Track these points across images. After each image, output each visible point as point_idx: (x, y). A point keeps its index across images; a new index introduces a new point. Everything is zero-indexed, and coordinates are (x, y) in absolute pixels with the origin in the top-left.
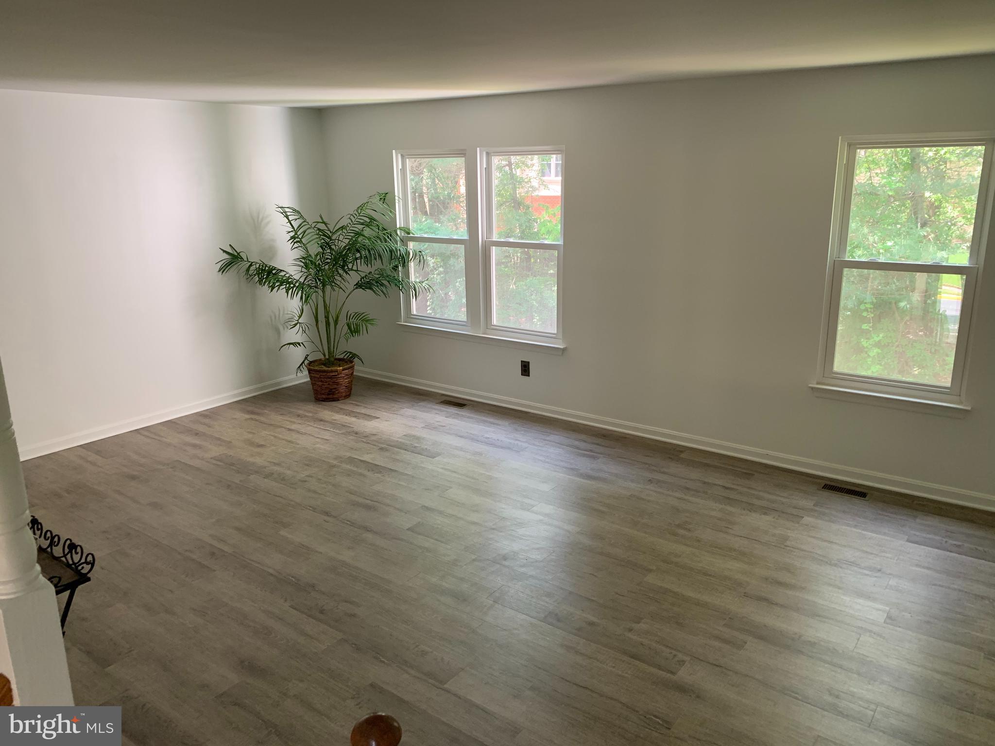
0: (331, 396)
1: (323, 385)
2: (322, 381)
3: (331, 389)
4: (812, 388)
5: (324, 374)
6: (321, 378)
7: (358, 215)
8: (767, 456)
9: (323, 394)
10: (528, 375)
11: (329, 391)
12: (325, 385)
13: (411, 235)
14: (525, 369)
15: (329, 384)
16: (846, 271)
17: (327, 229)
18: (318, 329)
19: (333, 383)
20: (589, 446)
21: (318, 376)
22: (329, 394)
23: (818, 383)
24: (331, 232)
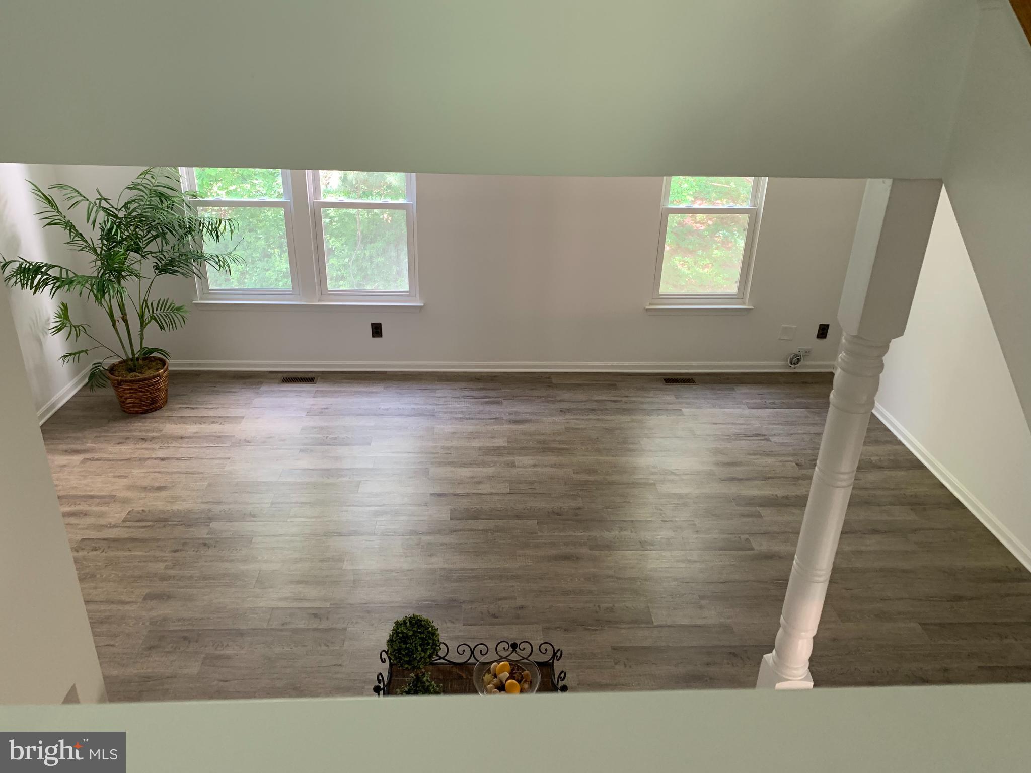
0: (153, 406)
1: (143, 395)
2: (142, 392)
3: (153, 398)
4: (647, 310)
5: (145, 383)
6: (141, 388)
7: (152, 185)
8: (612, 367)
9: (144, 405)
10: (381, 336)
11: (152, 401)
12: (145, 395)
13: (199, 199)
14: (377, 330)
15: (151, 393)
16: (670, 216)
17: (111, 207)
18: (116, 330)
19: (155, 390)
20: (483, 393)
21: (137, 387)
22: (151, 404)
23: (650, 304)
24: (116, 209)
